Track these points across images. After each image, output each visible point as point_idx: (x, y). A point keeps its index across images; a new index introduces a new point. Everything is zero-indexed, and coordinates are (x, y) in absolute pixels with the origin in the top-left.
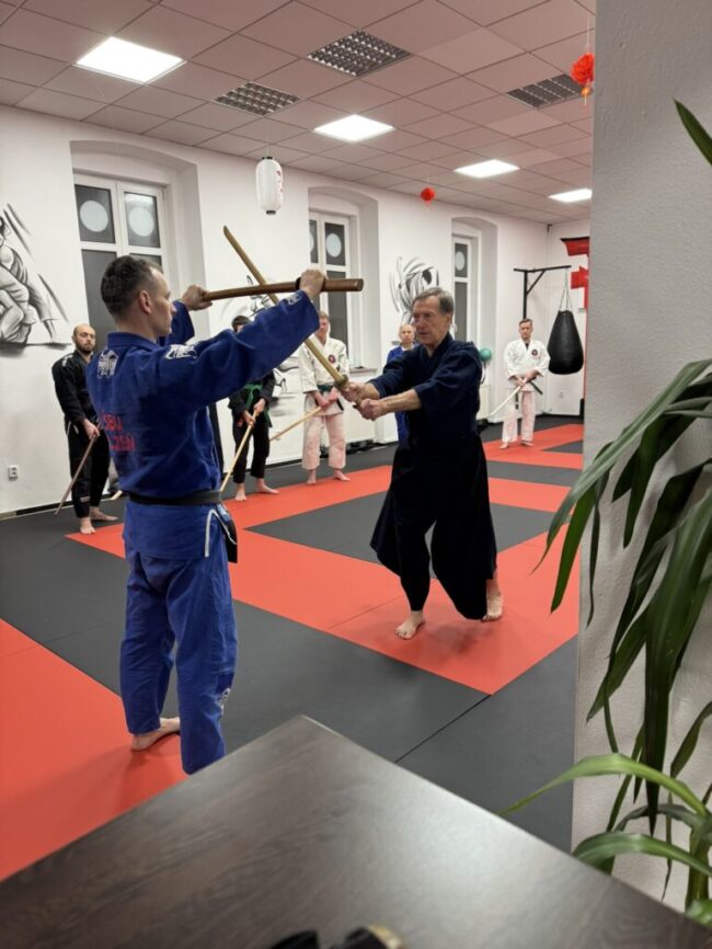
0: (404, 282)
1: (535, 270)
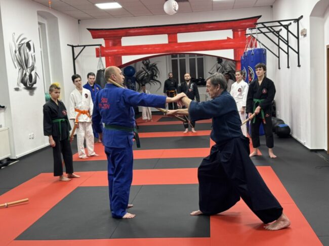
0: (17, 49)
1: (78, 46)
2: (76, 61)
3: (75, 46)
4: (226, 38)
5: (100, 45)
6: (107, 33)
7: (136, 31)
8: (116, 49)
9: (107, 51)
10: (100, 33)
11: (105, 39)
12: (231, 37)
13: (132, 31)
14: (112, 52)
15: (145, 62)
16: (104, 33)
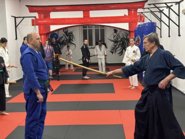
1: (19, 17)
2: (17, 28)
3: (17, 17)
4: (123, 15)
5: (35, 17)
6: (40, 9)
7: (61, 8)
8: (46, 20)
9: (40, 22)
10: (35, 9)
11: (38, 13)
12: (127, 14)
13: (57, 8)
14: (44, 22)
15: (65, 31)
16: (38, 9)
